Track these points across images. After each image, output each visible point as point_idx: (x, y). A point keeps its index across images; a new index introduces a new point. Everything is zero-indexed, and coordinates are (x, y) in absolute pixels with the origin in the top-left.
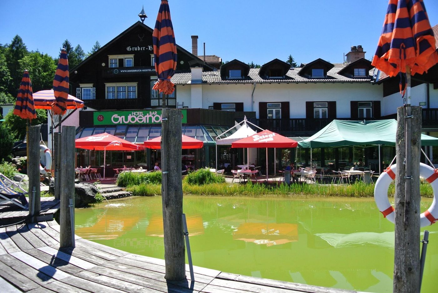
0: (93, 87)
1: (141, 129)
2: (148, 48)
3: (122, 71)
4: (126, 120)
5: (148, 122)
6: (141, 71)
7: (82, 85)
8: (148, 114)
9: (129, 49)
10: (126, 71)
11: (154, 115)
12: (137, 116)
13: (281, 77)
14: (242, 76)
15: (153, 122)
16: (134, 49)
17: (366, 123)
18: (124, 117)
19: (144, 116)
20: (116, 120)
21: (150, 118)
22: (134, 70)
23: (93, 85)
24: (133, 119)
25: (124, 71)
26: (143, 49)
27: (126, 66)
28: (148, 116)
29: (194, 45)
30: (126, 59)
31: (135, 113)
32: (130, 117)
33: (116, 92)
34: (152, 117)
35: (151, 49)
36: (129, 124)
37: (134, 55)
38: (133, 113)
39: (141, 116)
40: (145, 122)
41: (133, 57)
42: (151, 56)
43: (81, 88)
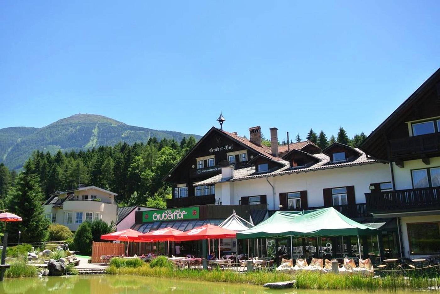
0: (186, 187)
1: (169, 224)
2: (225, 148)
3: (203, 171)
4: (161, 217)
5: (174, 218)
6: (217, 169)
7: (179, 186)
8: (174, 212)
9: (211, 151)
10: (206, 171)
11: (178, 213)
12: (167, 214)
13: (303, 166)
14: (269, 169)
15: (177, 218)
16: (215, 150)
17: (305, 213)
18: (160, 215)
19: (172, 214)
20: (155, 217)
21: (176, 215)
22: (212, 170)
23: (186, 185)
24: (165, 217)
25: (204, 171)
26: (221, 149)
27: (209, 166)
28: (174, 214)
29: (272, 137)
30: (209, 160)
31: (166, 212)
32: (163, 215)
33: (202, 190)
34: (177, 214)
35: (227, 148)
36: (163, 221)
37: (214, 155)
38: (165, 212)
39: (170, 213)
40: (172, 219)
41: (214, 157)
42: (227, 154)
43: (178, 188)
